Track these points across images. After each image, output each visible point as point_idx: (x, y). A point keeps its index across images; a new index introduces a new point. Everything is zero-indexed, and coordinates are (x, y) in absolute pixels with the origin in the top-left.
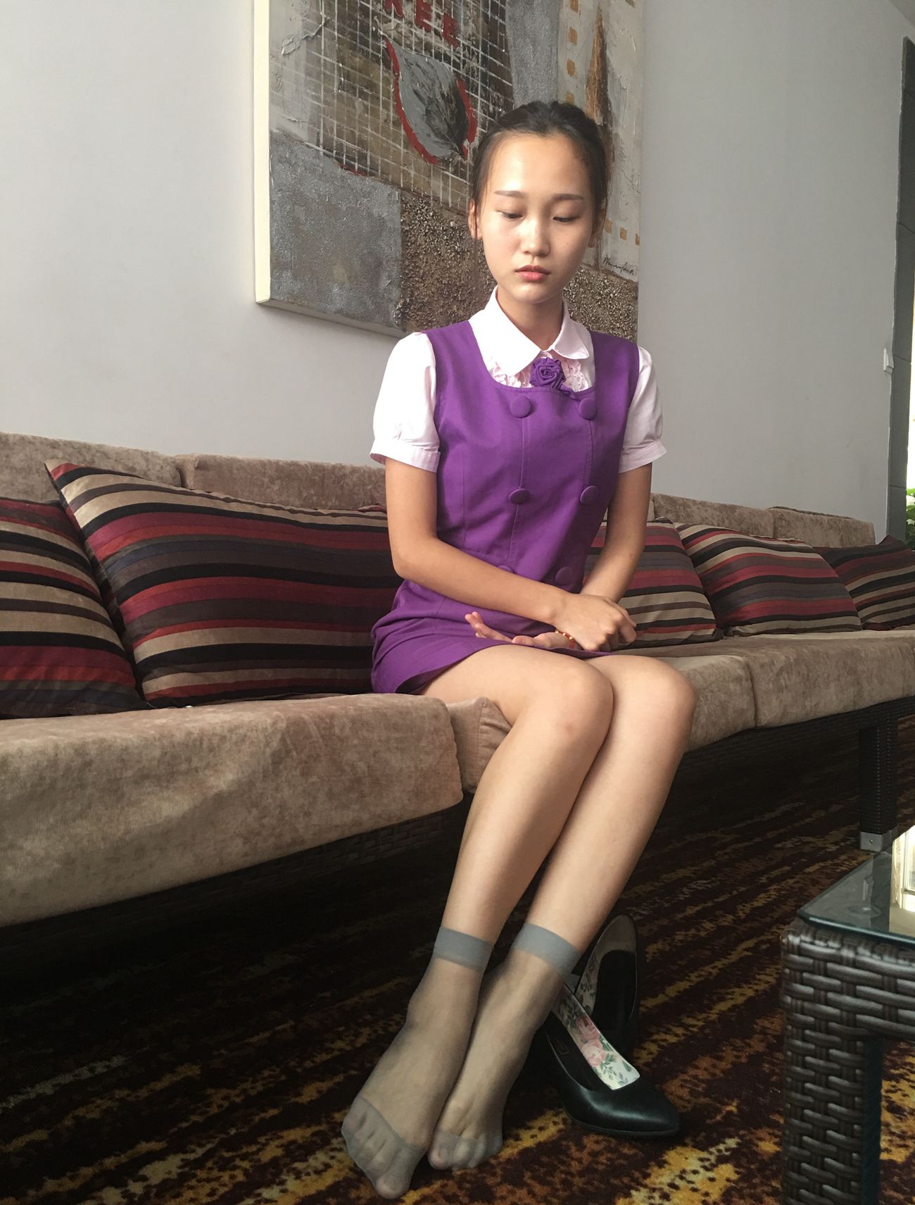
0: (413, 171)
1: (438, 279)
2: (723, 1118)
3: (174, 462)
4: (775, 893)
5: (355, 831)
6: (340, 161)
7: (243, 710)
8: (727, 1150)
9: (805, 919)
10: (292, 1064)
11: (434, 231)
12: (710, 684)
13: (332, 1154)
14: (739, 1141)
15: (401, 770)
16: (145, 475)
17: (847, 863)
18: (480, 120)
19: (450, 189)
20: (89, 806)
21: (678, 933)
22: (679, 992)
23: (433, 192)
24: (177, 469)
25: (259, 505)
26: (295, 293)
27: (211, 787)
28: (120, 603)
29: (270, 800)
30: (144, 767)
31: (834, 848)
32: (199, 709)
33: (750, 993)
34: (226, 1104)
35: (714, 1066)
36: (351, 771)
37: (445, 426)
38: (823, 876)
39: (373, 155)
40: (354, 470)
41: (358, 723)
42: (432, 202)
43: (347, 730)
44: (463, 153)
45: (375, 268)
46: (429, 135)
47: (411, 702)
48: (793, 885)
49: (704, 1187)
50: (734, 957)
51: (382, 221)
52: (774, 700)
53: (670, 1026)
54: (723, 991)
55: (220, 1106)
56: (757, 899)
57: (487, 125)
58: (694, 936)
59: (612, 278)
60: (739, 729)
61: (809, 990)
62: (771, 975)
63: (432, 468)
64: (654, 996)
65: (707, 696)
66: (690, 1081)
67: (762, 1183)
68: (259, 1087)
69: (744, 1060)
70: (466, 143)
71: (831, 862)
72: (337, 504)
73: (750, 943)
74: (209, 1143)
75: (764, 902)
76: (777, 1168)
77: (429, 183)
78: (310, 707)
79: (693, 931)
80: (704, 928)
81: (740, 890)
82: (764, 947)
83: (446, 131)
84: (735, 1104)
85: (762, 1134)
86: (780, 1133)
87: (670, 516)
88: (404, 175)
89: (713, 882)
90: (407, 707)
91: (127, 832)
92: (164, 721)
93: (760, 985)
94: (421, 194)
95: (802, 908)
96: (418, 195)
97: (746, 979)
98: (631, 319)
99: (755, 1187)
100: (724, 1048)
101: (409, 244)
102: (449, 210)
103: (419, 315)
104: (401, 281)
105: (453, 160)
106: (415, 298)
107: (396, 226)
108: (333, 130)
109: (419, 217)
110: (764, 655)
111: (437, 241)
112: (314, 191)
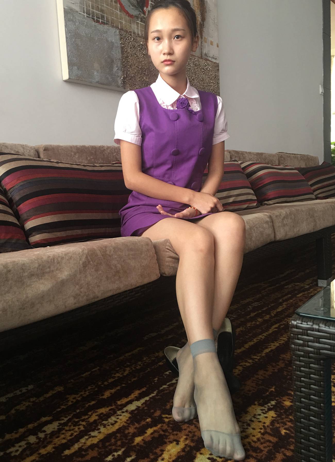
0: (124, 21)
1: (137, 66)
2: (269, 393)
3: (35, 148)
4: (285, 306)
6: (94, 19)
7: (70, 247)
8: (271, 406)
10: (100, 383)
11: (134, 46)
12: (256, 225)
13: (118, 417)
14: (276, 402)
16: (23, 154)
17: (313, 292)
19: (139, 28)
20: (11, 288)
21: (248, 323)
22: (249, 346)
23: (133, 30)
24: (36, 151)
25: (70, 164)
26: (79, 75)
27: (59, 278)
28: (17, 207)
31: (307, 287)
32: (52, 247)
33: (278, 345)
34: (75, 401)
35: (265, 374)
37: (144, 126)
38: (304, 298)
39: (107, 16)
40: (108, 148)
42: (132, 34)
44: (144, 13)
45: (111, 63)
46: (129, 6)
47: (137, 239)
48: (292, 302)
49: (263, 420)
50: (270, 331)
51: (112, 44)
52: (282, 230)
53: (246, 359)
54: (267, 344)
55: (72, 402)
56: (279, 308)
57: (153, 1)
58: (254, 324)
59: (208, 62)
60: (268, 242)
61: (301, 342)
62: (285, 337)
63: (139, 144)
64: (240, 348)
65: (255, 230)
66: (256, 380)
68: (88, 393)
69: (276, 371)
70: (145, 8)
71: (307, 292)
72: (102, 162)
73: (277, 326)
74: (69, 416)
75: (281, 309)
77: (131, 26)
78: (97, 244)
79: (254, 322)
80: (258, 321)
81: (272, 305)
82: (282, 327)
83: (136, 4)
84: (274, 388)
85: (285, 399)
86: (292, 398)
87: (237, 159)
88: (120, 23)
89: (261, 303)
91: (27, 297)
92: (38, 253)
93: (281, 341)
95: (297, 310)
96: (127, 32)
97: (276, 340)
98: (217, 78)
99: (283, 419)
100: (268, 367)
101: (124, 52)
102: (140, 37)
103: (130, 82)
104: (122, 68)
105: (140, 16)
106: (128, 75)
107: (118, 45)
108: (90, 6)
109: (128, 41)
110: (276, 212)
111: (136, 51)
112: (84, 32)
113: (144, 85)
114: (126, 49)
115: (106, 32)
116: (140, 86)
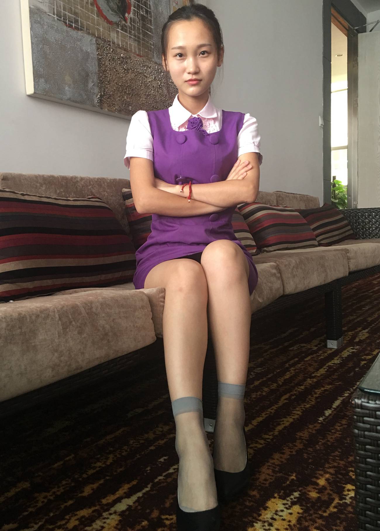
0: (102, 28)
1: (116, 83)
2: (290, 482)
4: (293, 371)
5: (106, 360)
8: (295, 498)
9: (362, 390)
10: (76, 476)
11: (114, 59)
13: (104, 521)
14: (299, 493)
15: (127, 328)
17: (323, 355)
18: (132, 3)
19: (120, 37)
21: (252, 394)
22: (258, 422)
23: (112, 39)
25: (39, 196)
26: (47, 90)
29: (63, 348)
31: (315, 348)
33: (291, 420)
34: (46, 501)
35: (281, 458)
36: (103, 330)
38: (314, 362)
39: (82, 20)
40: (82, 179)
41: (105, 304)
42: (111, 44)
43: (99, 309)
44: (125, 20)
45: (86, 77)
46: (108, 11)
47: (129, 293)
48: (301, 367)
49: (288, 518)
50: (280, 404)
51: (87, 54)
52: (292, 282)
53: (257, 440)
54: (279, 420)
55: (43, 502)
56: (286, 375)
57: (136, 6)
58: (260, 395)
62: (299, 411)
66: (272, 466)
67: (315, 513)
68: (62, 490)
69: (294, 453)
70: (127, 15)
71: (315, 355)
72: (76, 195)
73: (287, 396)
74: (40, 521)
75: (289, 376)
76: (320, 505)
77: (110, 35)
78: (79, 298)
79: (259, 393)
80: (264, 391)
81: (277, 371)
82: (293, 397)
83: (117, 9)
84: (294, 475)
85: (310, 489)
88: (97, 30)
89: (264, 368)
90: (127, 296)
93: (295, 416)
94: (106, 40)
96: (105, 41)
97: (288, 414)
99: (311, 515)
100: (284, 448)
101: (102, 65)
102: (120, 48)
103: (108, 101)
104: (99, 84)
105: (121, 23)
106: (106, 93)
107: (95, 56)
108: (61, 7)
109: (106, 52)
110: (285, 261)
111: (115, 64)
112: (53, 38)
113: (125, 106)
114: (104, 61)
115: (81, 39)
116: (120, 107)
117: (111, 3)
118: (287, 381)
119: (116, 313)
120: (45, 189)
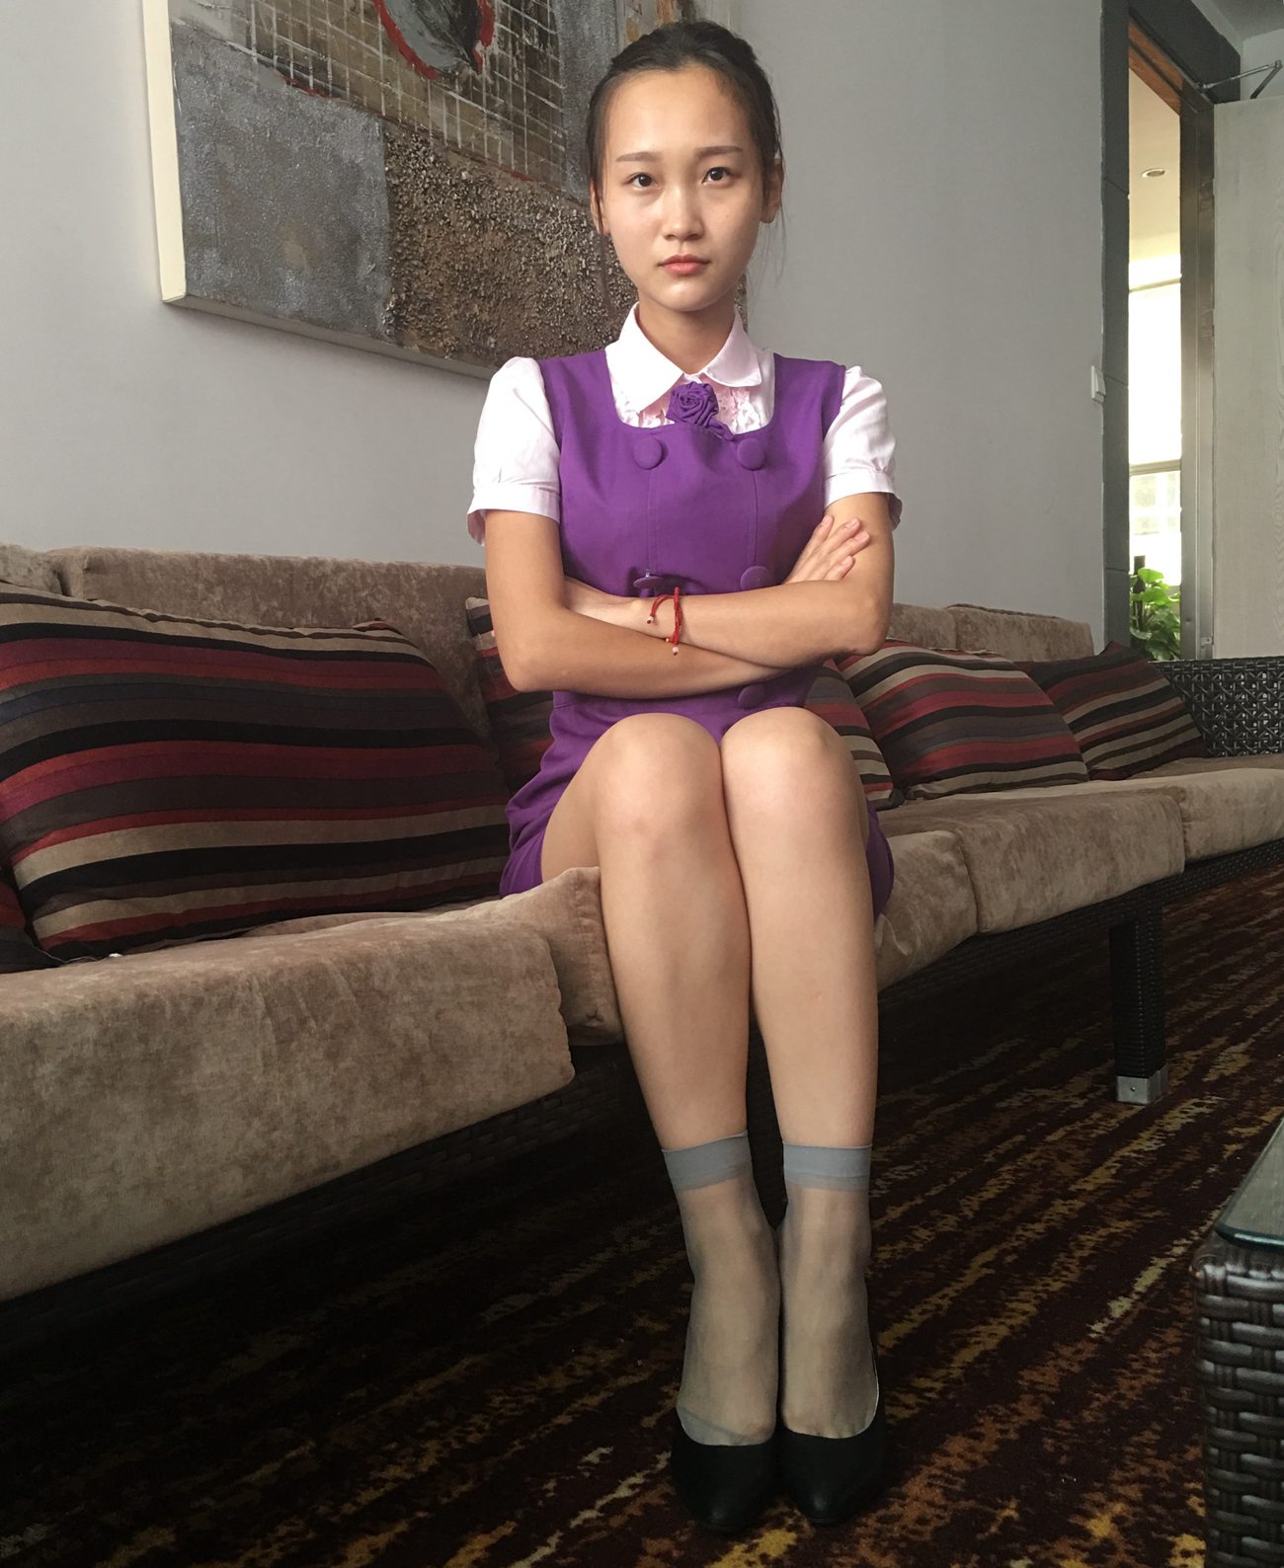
0: (401, 89)
1: (447, 263)
2: (1000, 1528)
3: (48, 562)
4: (1010, 1177)
5: (417, 1139)
6: (286, 73)
9: (1226, 1236)
10: (322, 1509)
11: (438, 186)
14: (1030, 1561)
15: (480, 1039)
16: (8, 583)
17: (1104, 1123)
18: (497, 11)
19: (458, 119)
22: (898, 1339)
23: (433, 124)
24: (54, 572)
25: (201, 623)
26: (226, 285)
29: (279, 1103)
30: (71, 1057)
31: (1080, 1103)
32: (133, 957)
33: (1003, 1331)
35: (972, 1450)
36: (405, 1045)
38: (1075, 1146)
39: (337, 64)
40: (339, 568)
41: (413, 965)
42: (430, 139)
43: (393, 980)
44: (476, 64)
45: (349, 247)
46: (421, 34)
47: (488, 929)
48: (1035, 1163)
50: (970, 1278)
51: (355, 171)
52: (1003, 893)
53: (894, 1393)
54: (965, 1331)
56: (987, 1188)
57: (509, 19)
58: (905, 1251)
62: (1028, 1302)
66: (941, 1476)
68: (276, 1553)
69: (1013, 1436)
70: (479, 47)
71: (1080, 1125)
73: (989, 1255)
75: (997, 1191)
77: (426, 110)
78: (330, 946)
79: (902, 1245)
80: (917, 1238)
81: (959, 1177)
82: (1009, 1259)
83: (447, 28)
84: (1013, 1505)
85: (1061, 1548)
88: (386, 96)
89: (917, 1167)
93: (1015, 1317)
94: (413, 127)
96: (410, 129)
97: (995, 1311)
100: (981, 1421)
101: (400, 207)
102: (458, 153)
103: (420, 320)
104: (391, 265)
105: (461, 73)
106: (415, 294)
107: (379, 179)
108: (270, 22)
109: (413, 165)
110: (982, 825)
111: (443, 203)
112: (246, 121)
113: (474, 335)
114: (407, 193)
115: (334, 125)
116: (457, 339)
117: (428, 9)
118: (990, 1209)
119: (445, 993)
120: (222, 600)
